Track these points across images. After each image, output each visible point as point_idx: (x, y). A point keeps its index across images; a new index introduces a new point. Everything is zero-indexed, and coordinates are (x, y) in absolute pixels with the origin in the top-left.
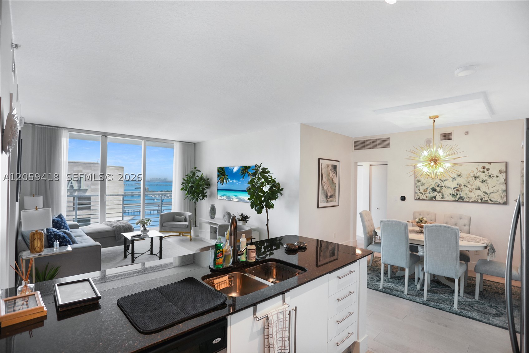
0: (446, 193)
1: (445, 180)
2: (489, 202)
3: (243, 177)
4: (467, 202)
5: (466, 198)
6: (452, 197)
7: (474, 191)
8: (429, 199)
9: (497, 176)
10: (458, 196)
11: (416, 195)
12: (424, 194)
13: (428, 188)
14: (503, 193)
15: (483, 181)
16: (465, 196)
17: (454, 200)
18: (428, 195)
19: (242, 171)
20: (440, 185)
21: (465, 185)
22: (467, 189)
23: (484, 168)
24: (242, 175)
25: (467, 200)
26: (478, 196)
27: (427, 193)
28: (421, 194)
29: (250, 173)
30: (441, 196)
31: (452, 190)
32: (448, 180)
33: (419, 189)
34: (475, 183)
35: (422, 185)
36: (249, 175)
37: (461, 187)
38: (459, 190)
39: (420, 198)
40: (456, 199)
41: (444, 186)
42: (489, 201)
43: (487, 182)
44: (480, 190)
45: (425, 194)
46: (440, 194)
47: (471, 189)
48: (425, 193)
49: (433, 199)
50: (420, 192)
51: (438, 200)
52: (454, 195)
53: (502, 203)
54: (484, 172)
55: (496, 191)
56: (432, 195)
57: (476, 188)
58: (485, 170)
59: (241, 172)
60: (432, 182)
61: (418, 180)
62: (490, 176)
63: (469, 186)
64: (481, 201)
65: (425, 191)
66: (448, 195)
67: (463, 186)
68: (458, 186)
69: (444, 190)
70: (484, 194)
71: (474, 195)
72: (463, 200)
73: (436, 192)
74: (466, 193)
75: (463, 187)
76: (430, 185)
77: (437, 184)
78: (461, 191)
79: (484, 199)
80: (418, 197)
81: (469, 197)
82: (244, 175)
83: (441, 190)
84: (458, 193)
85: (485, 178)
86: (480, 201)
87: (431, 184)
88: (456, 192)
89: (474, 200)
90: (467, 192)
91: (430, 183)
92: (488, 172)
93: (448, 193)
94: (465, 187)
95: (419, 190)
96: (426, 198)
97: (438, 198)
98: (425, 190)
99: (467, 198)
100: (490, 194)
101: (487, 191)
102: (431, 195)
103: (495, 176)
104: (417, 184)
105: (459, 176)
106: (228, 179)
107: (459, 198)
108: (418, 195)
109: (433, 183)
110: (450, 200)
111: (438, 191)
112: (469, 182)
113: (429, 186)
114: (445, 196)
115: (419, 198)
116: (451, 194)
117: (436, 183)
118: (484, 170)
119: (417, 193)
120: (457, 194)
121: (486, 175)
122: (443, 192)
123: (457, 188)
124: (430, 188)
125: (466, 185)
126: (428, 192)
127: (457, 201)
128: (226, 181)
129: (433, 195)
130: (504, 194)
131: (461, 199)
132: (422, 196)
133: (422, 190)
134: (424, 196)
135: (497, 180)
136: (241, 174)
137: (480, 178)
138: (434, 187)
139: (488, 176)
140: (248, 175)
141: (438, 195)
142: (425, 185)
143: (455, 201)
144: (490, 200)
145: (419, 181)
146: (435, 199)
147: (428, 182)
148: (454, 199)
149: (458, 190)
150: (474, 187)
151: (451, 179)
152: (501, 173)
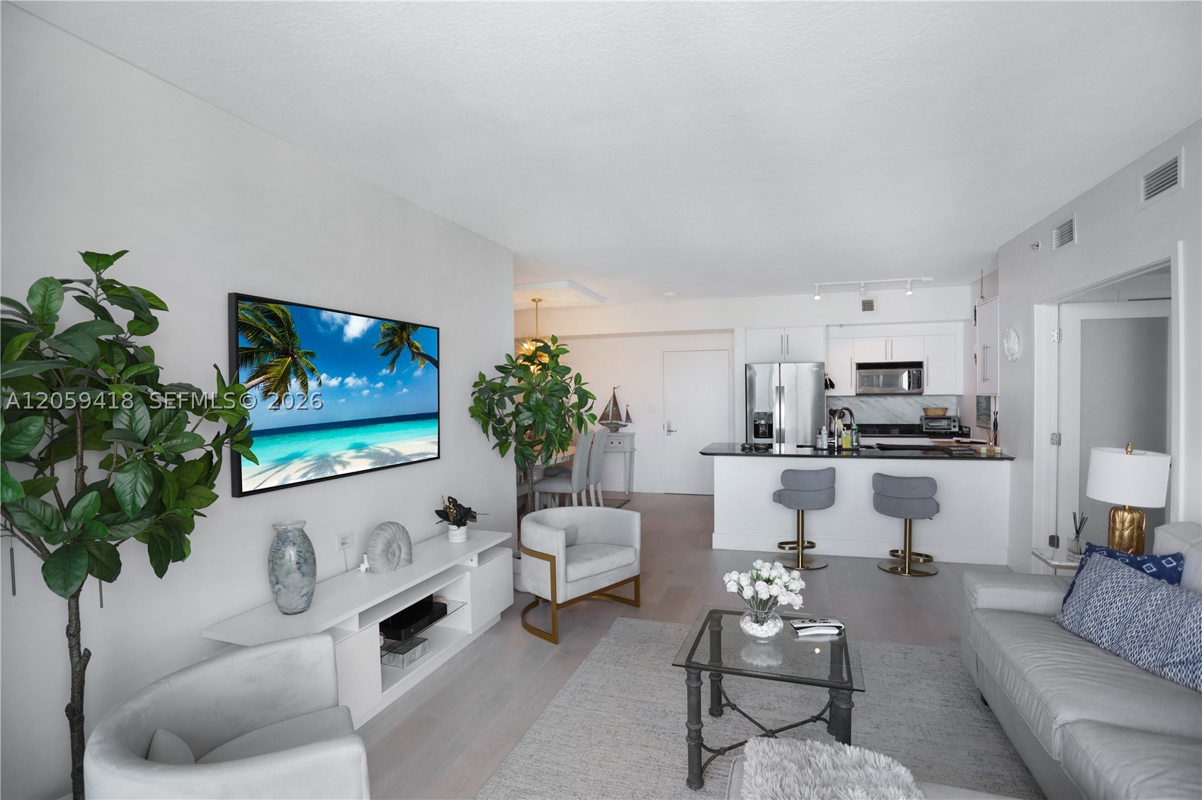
3: (393, 362)
19: (389, 339)
24: (385, 354)
29: (417, 348)
36: (414, 353)
59: (382, 341)
82: (394, 353)
106: (312, 370)
128: (304, 385)
136: (382, 349)
140: (411, 356)
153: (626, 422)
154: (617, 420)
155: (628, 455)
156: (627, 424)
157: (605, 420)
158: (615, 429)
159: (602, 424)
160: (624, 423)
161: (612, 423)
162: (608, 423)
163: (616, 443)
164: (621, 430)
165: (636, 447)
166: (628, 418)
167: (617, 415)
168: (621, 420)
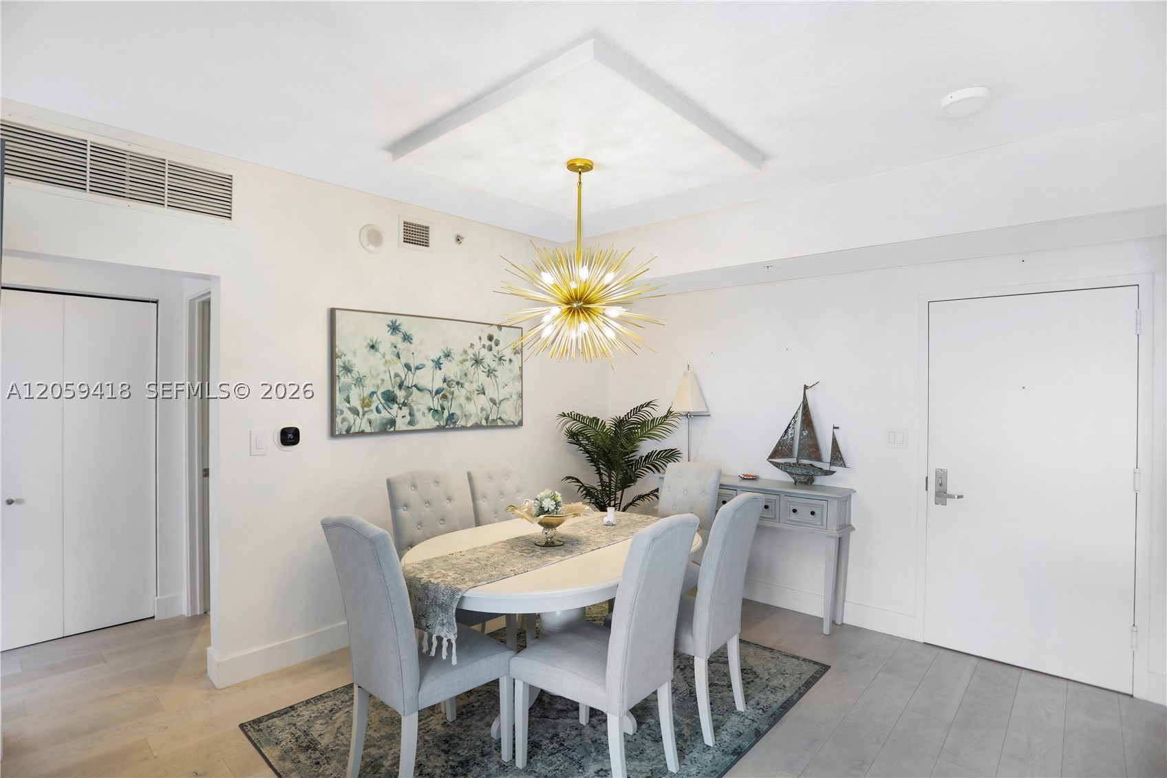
0: (420, 406)
1: (417, 368)
2: (499, 423)
4: (464, 428)
5: (460, 417)
6: (433, 417)
7: (475, 397)
8: (377, 431)
9: (510, 360)
10: (446, 414)
11: (339, 419)
12: (364, 415)
13: (373, 393)
14: (518, 399)
15: (489, 371)
16: (458, 413)
17: (438, 426)
18: (374, 416)
20: (405, 384)
21: (458, 383)
22: (463, 392)
23: (490, 338)
25: (463, 424)
26: (482, 409)
27: (372, 411)
28: (354, 414)
30: (408, 418)
31: (433, 398)
32: (423, 366)
33: (348, 397)
34: (476, 375)
35: (359, 381)
37: (450, 387)
38: (448, 395)
39: (352, 432)
40: (442, 424)
41: (414, 386)
42: (498, 420)
43: (496, 373)
44: (484, 394)
45: (366, 416)
46: (405, 411)
47: (470, 392)
48: (366, 409)
49: (388, 428)
50: (350, 409)
51: (401, 429)
52: (436, 411)
53: (516, 424)
54: (490, 349)
55: (508, 397)
56: (385, 414)
57: (478, 388)
58: (493, 343)
60: (385, 372)
61: (344, 363)
62: (500, 359)
63: (466, 385)
64: (487, 423)
65: (366, 403)
66: (424, 414)
67: (455, 384)
68: (445, 386)
69: (414, 399)
70: (491, 404)
71: (475, 409)
72: (455, 423)
73: (396, 406)
74: (461, 405)
75: (455, 389)
76: (380, 382)
77: (398, 379)
78: (452, 399)
79: (490, 418)
80: (345, 426)
81: (465, 416)
83: (407, 397)
84: (446, 404)
85: (494, 365)
86: (484, 423)
87: (383, 380)
88: (440, 402)
89: (474, 422)
90: (462, 400)
91: (381, 377)
92: (497, 348)
93: (423, 408)
94: (460, 386)
95: (349, 402)
96: (368, 430)
97: (401, 424)
98: (367, 401)
99: (462, 418)
100: (500, 403)
101: (495, 397)
102: (382, 415)
103: (508, 360)
104: (342, 379)
105: (447, 355)
107: (447, 420)
108: (344, 420)
109: (387, 377)
110: (428, 428)
111: (401, 402)
112: (466, 375)
113: (378, 387)
114: (418, 415)
115: (348, 431)
116: (430, 409)
117: (397, 375)
118: (490, 343)
119: (342, 412)
120: (443, 409)
121: (495, 356)
122: (412, 404)
123: (442, 390)
124: (379, 394)
125: (461, 381)
126: (373, 407)
127: (444, 427)
129: (387, 416)
130: (519, 402)
131: (450, 424)
132: (358, 421)
133: (356, 402)
134: (362, 419)
135: (510, 370)
137: (485, 365)
138: (391, 389)
139: (496, 359)
141: (401, 413)
142: (367, 382)
143: (440, 429)
144: (500, 418)
145: (347, 369)
146: (392, 429)
147: (374, 373)
148: (437, 423)
149: (445, 397)
150: (474, 386)
151: (432, 364)
152: (515, 354)
153: (832, 464)
154: (809, 458)
155: (833, 544)
156: (833, 468)
157: (783, 457)
158: (806, 479)
159: (777, 465)
160: (826, 467)
161: (798, 465)
162: (790, 465)
163: (804, 512)
164: (820, 480)
165: (853, 523)
166: (837, 457)
167: (811, 447)
168: (819, 459)
